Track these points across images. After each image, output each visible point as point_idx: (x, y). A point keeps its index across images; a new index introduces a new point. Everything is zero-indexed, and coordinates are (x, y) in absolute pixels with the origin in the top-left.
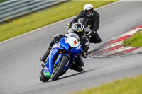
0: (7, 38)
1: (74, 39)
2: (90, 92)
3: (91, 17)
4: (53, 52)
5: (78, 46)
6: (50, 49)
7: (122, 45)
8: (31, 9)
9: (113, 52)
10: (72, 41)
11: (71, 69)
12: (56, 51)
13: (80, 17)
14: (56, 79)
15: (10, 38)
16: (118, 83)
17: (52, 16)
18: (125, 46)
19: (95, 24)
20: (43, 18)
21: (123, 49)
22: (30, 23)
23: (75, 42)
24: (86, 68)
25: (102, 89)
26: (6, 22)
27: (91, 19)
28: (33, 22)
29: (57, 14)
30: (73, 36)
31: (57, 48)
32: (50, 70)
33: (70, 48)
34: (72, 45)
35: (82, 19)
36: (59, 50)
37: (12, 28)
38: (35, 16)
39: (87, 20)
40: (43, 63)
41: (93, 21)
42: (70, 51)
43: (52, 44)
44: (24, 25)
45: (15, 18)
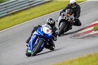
0: (14, 25)
1: (47, 28)
2: (71, 62)
3: (75, 8)
4: (34, 37)
5: (50, 33)
6: (32, 35)
7: (93, 30)
8: (30, 5)
9: (87, 35)
10: (46, 30)
11: (46, 48)
12: (36, 36)
13: (67, 8)
14: (35, 55)
15: (16, 25)
16: (90, 56)
17: (45, 10)
18: (95, 31)
19: (77, 13)
20: (39, 11)
21: (94, 32)
22: (30, 15)
23: (48, 31)
24: (56, 48)
25: (79, 60)
26: (13, 14)
27: (75, 9)
28: (32, 14)
29: (49, 8)
30: (47, 26)
31: (36, 35)
32: (31, 49)
33: (44, 34)
34: (46, 32)
35: (69, 10)
36: (37, 36)
37: (17, 18)
38: (33, 10)
39: (72, 10)
40: (27, 44)
41: (76, 11)
42: (44, 37)
43: (33, 32)
44: (25, 16)
45: (19, 11)
